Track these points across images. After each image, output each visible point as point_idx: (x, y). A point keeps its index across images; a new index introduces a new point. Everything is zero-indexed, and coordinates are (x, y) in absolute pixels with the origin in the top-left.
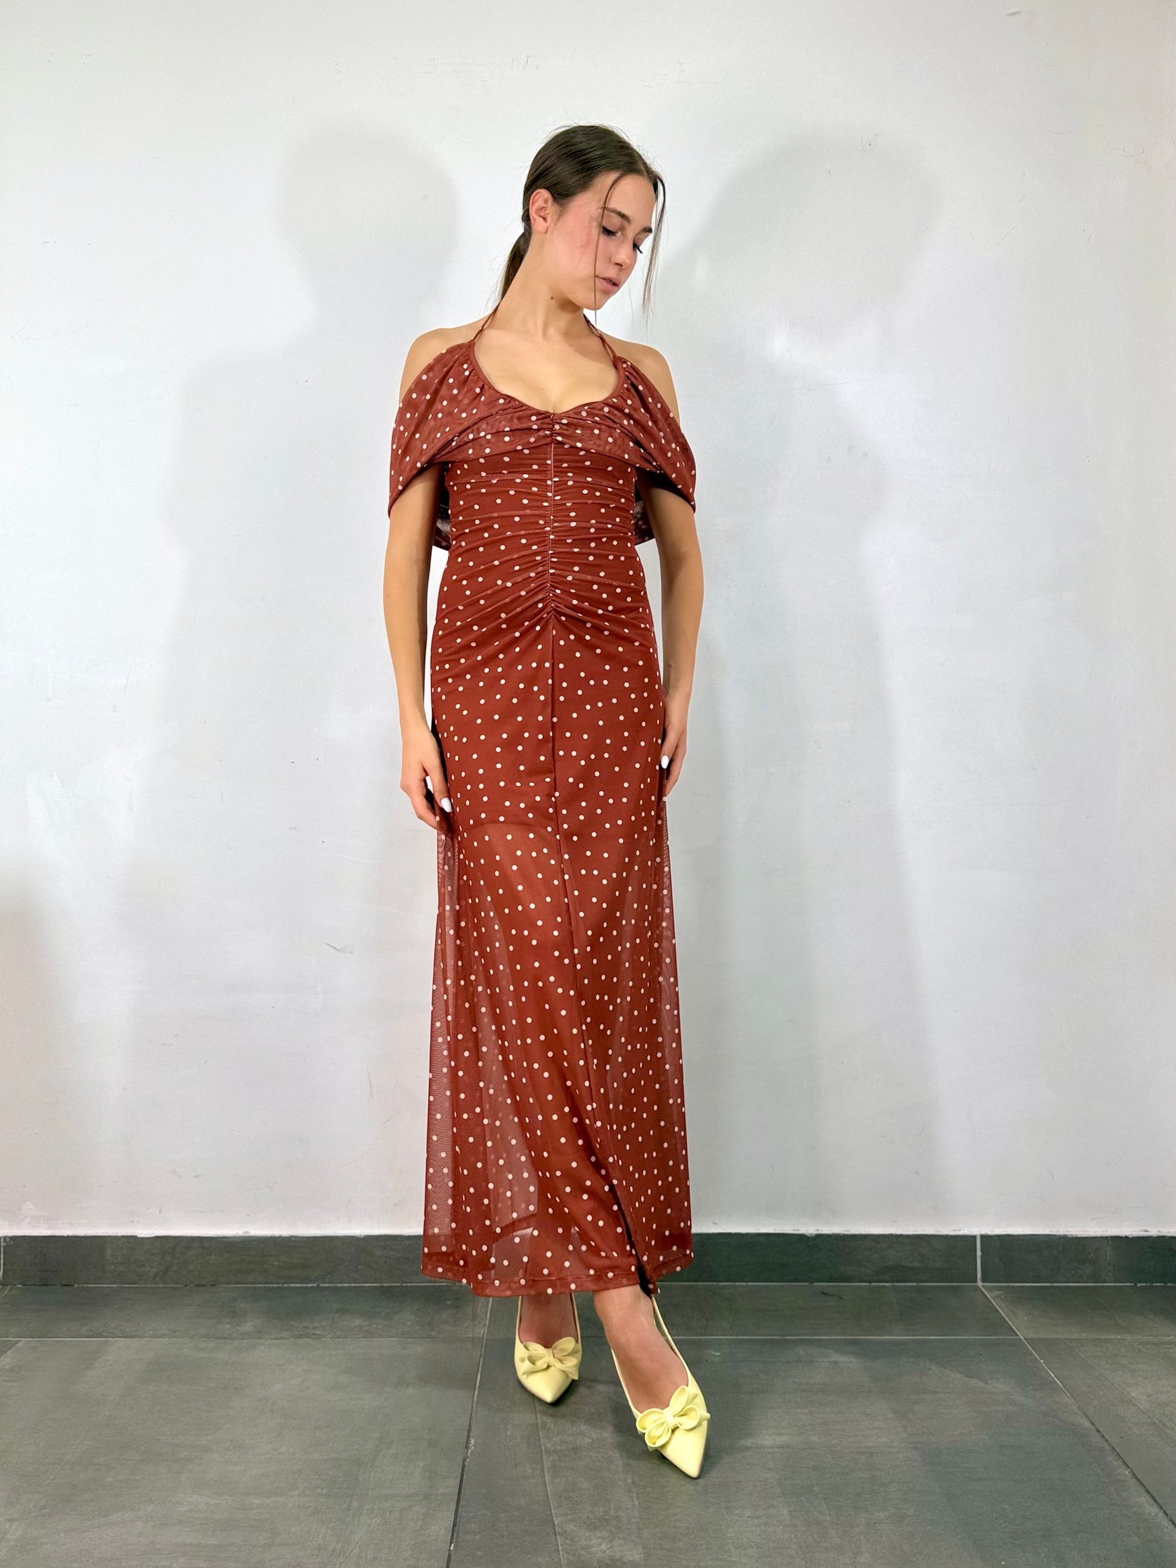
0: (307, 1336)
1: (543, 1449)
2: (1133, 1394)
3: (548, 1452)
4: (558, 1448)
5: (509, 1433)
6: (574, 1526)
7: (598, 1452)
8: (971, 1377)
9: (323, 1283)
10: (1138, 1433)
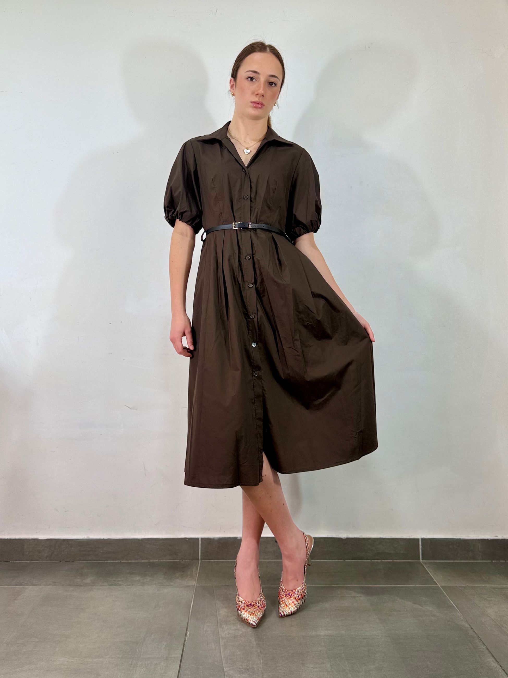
0: (115, 585)
1: (220, 636)
2: (489, 612)
3: (222, 638)
4: (227, 636)
5: (205, 629)
6: (233, 672)
7: (245, 638)
8: (415, 604)
9: (123, 560)
10: (490, 629)
